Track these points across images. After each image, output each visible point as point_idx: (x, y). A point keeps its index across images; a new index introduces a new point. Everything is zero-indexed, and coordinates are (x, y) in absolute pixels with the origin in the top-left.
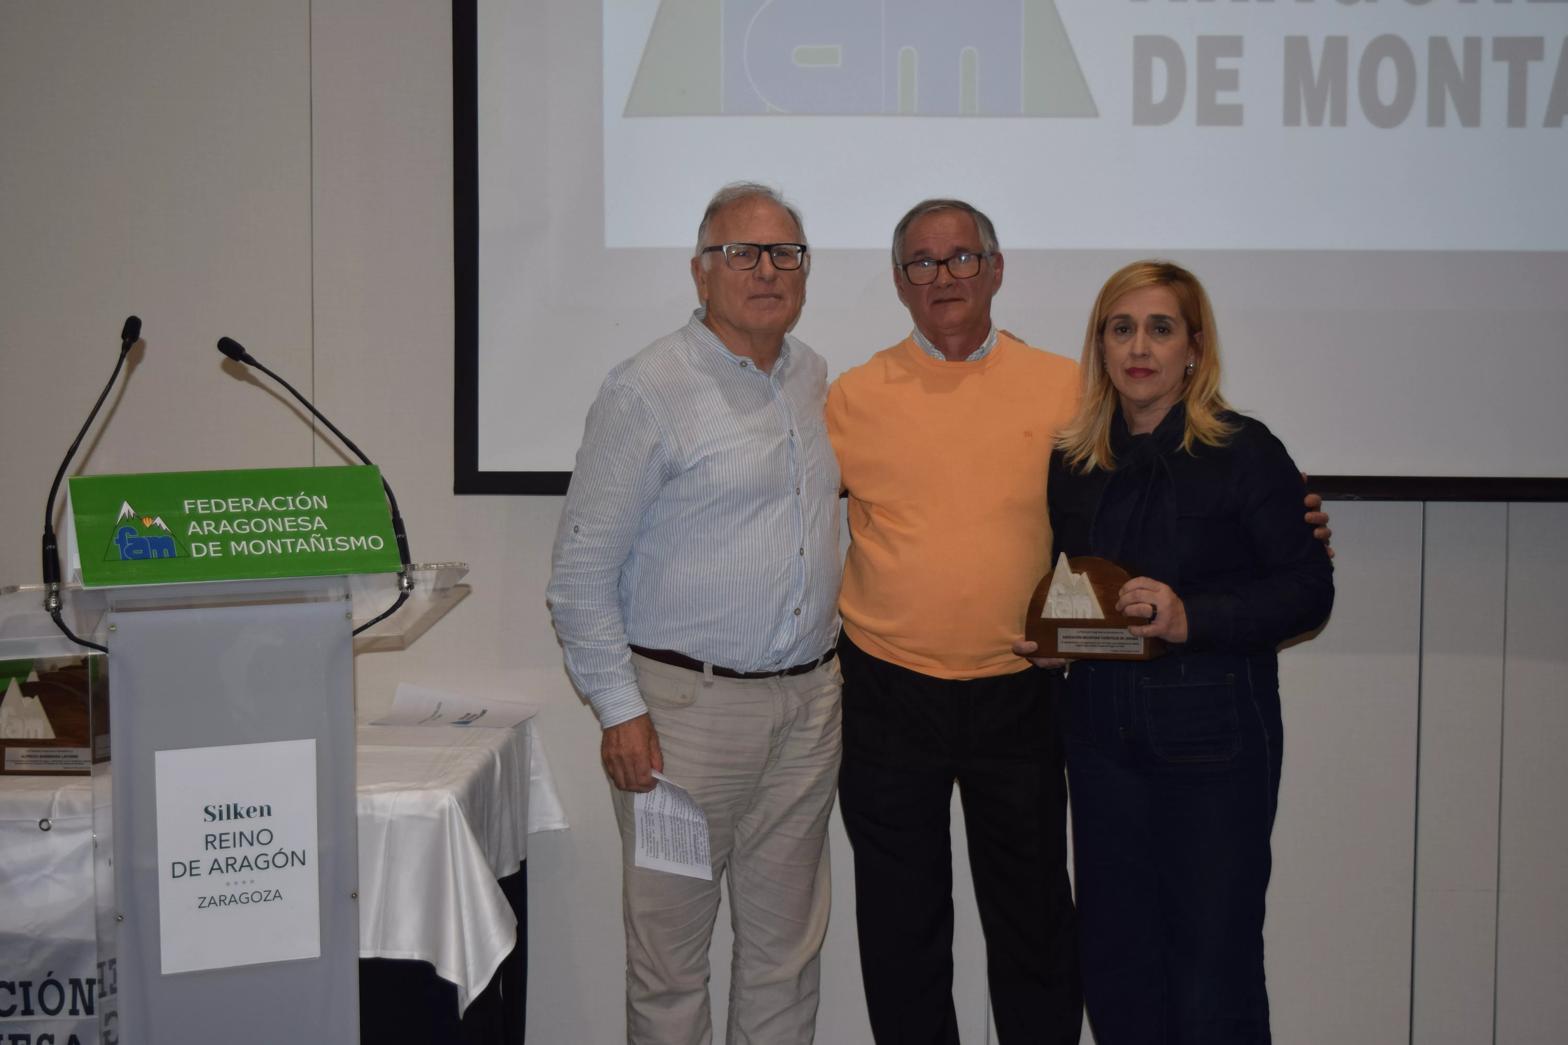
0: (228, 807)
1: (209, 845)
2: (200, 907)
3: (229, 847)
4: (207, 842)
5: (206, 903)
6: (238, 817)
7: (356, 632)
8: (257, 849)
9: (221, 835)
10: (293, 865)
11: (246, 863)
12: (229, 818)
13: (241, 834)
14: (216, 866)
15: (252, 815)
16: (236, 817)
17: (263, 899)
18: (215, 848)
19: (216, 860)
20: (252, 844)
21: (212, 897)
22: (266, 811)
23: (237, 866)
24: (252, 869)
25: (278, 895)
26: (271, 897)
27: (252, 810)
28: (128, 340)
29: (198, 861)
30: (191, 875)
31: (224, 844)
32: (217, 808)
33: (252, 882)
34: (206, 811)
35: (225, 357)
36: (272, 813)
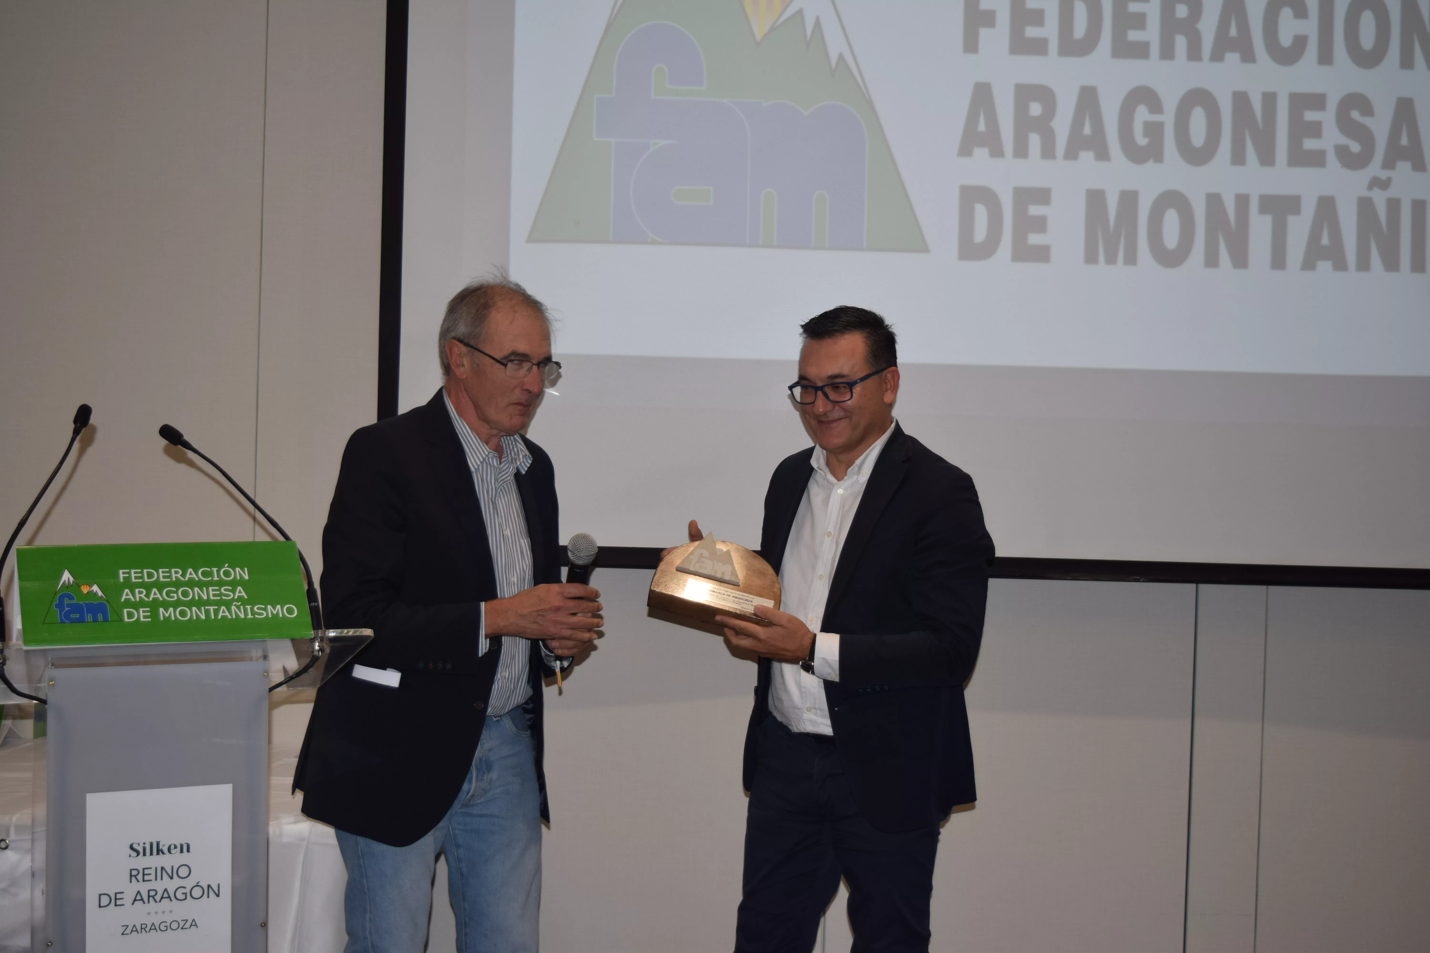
0: (151, 844)
1: (133, 878)
2: (123, 934)
3: (151, 880)
4: (131, 876)
5: (128, 931)
6: (160, 853)
7: (272, 689)
8: (177, 882)
9: (144, 869)
10: (208, 897)
11: (166, 895)
12: (151, 854)
13: (162, 868)
14: (139, 897)
15: (172, 851)
16: (158, 854)
17: (181, 927)
18: (138, 881)
19: (139, 892)
21: (134, 926)
22: (185, 848)
23: (158, 898)
24: (171, 900)
25: (194, 924)
26: (188, 925)
27: (173, 847)
28: (79, 424)
29: (123, 893)
30: (116, 905)
31: (146, 878)
32: (142, 845)
33: (171, 912)
34: (131, 847)
35: (164, 442)
36: (191, 850)
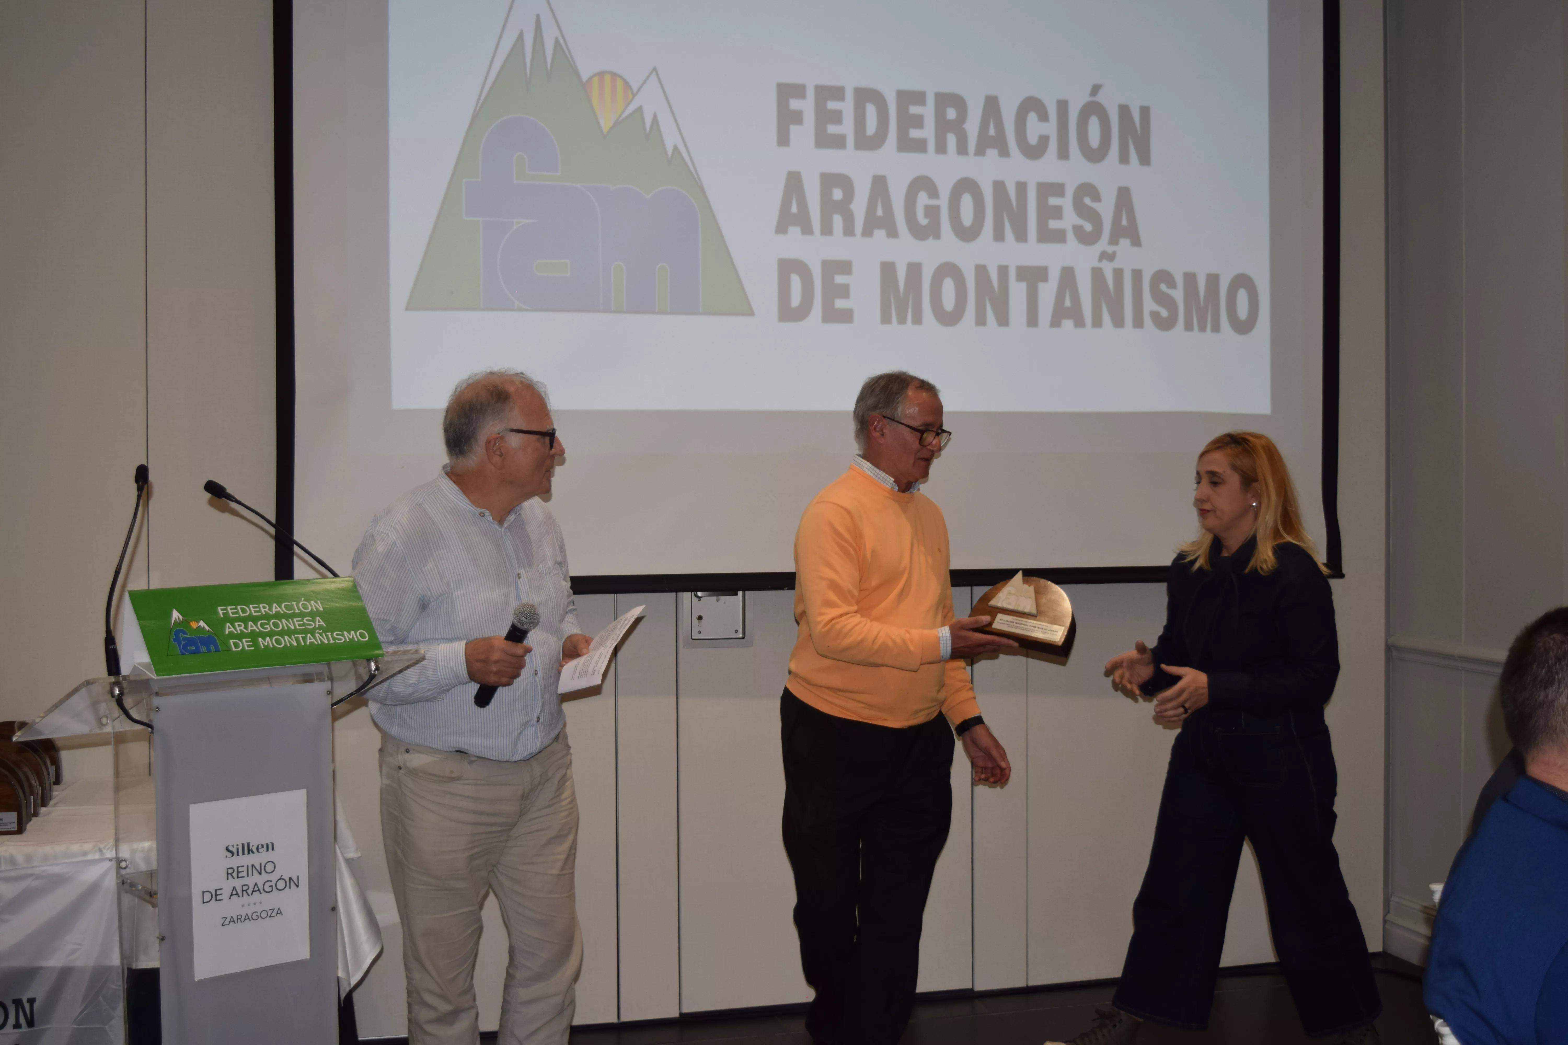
0: (243, 845)
1: (229, 876)
2: (223, 925)
3: (244, 877)
4: (228, 874)
5: (227, 922)
6: (251, 853)
8: (265, 877)
9: (238, 868)
10: (290, 888)
11: (256, 889)
12: (243, 854)
13: (253, 866)
14: (234, 892)
15: (260, 850)
16: (249, 853)
17: (269, 915)
18: (234, 878)
19: (234, 888)
20: (260, 873)
21: (232, 917)
22: (269, 847)
23: (250, 892)
24: (261, 893)
25: (279, 912)
26: (274, 914)
27: (260, 847)
28: (140, 484)
29: (221, 889)
30: (216, 900)
31: (240, 875)
32: (235, 847)
33: (261, 903)
34: (227, 849)
35: (209, 496)
36: (275, 848)
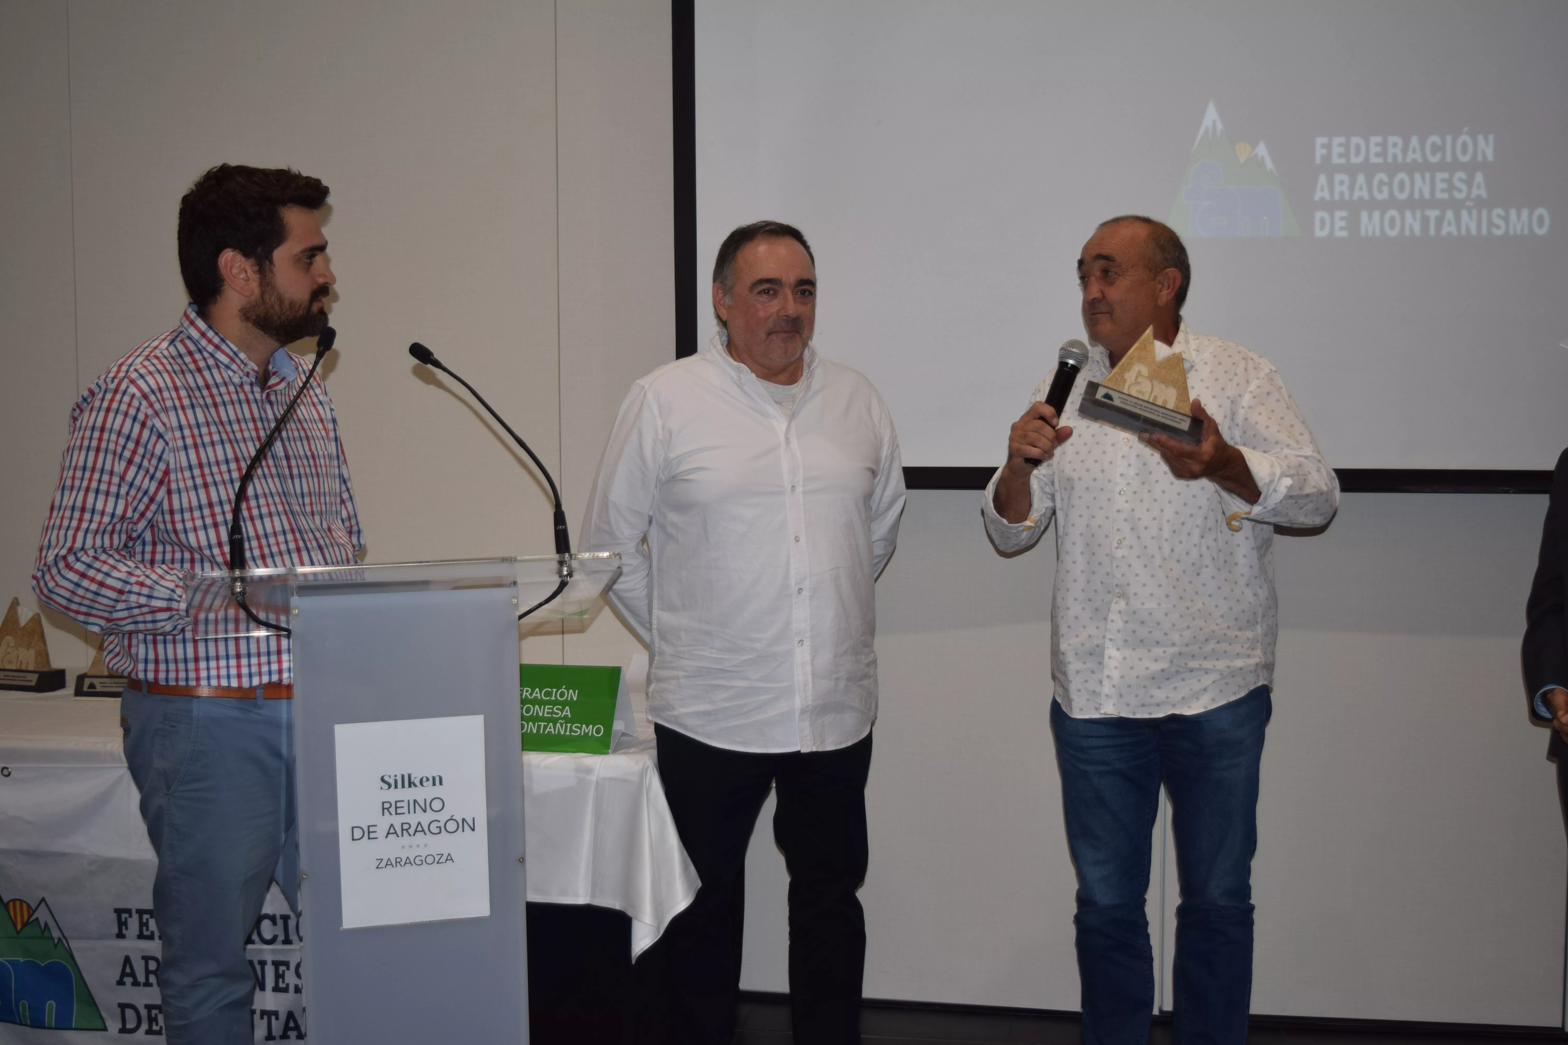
0: (403, 777)
1: (386, 811)
2: (377, 868)
3: (404, 814)
4: (383, 809)
5: (383, 864)
6: (412, 786)
7: (521, 617)
8: (430, 816)
9: (396, 802)
10: (463, 831)
11: (420, 829)
12: (403, 786)
13: (415, 801)
14: (392, 831)
15: (425, 784)
16: (410, 786)
17: (436, 861)
18: (391, 814)
19: (392, 825)
20: (425, 811)
21: (389, 859)
22: (438, 781)
23: (412, 831)
24: (425, 834)
25: (449, 858)
26: (443, 859)
27: (424, 780)
28: (322, 348)
29: (376, 826)
30: (369, 838)
31: (399, 811)
32: (393, 777)
33: (426, 845)
34: (383, 780)
35: (415, 361)
36: (444, 782)
